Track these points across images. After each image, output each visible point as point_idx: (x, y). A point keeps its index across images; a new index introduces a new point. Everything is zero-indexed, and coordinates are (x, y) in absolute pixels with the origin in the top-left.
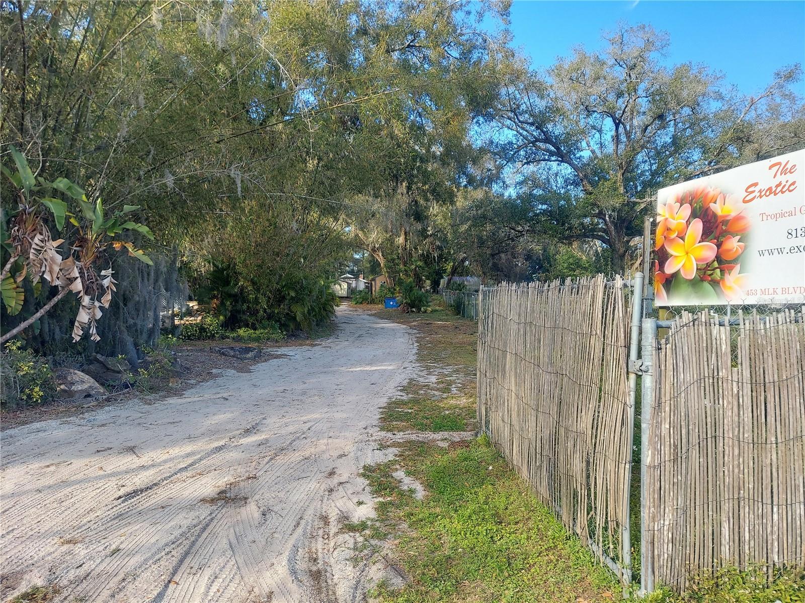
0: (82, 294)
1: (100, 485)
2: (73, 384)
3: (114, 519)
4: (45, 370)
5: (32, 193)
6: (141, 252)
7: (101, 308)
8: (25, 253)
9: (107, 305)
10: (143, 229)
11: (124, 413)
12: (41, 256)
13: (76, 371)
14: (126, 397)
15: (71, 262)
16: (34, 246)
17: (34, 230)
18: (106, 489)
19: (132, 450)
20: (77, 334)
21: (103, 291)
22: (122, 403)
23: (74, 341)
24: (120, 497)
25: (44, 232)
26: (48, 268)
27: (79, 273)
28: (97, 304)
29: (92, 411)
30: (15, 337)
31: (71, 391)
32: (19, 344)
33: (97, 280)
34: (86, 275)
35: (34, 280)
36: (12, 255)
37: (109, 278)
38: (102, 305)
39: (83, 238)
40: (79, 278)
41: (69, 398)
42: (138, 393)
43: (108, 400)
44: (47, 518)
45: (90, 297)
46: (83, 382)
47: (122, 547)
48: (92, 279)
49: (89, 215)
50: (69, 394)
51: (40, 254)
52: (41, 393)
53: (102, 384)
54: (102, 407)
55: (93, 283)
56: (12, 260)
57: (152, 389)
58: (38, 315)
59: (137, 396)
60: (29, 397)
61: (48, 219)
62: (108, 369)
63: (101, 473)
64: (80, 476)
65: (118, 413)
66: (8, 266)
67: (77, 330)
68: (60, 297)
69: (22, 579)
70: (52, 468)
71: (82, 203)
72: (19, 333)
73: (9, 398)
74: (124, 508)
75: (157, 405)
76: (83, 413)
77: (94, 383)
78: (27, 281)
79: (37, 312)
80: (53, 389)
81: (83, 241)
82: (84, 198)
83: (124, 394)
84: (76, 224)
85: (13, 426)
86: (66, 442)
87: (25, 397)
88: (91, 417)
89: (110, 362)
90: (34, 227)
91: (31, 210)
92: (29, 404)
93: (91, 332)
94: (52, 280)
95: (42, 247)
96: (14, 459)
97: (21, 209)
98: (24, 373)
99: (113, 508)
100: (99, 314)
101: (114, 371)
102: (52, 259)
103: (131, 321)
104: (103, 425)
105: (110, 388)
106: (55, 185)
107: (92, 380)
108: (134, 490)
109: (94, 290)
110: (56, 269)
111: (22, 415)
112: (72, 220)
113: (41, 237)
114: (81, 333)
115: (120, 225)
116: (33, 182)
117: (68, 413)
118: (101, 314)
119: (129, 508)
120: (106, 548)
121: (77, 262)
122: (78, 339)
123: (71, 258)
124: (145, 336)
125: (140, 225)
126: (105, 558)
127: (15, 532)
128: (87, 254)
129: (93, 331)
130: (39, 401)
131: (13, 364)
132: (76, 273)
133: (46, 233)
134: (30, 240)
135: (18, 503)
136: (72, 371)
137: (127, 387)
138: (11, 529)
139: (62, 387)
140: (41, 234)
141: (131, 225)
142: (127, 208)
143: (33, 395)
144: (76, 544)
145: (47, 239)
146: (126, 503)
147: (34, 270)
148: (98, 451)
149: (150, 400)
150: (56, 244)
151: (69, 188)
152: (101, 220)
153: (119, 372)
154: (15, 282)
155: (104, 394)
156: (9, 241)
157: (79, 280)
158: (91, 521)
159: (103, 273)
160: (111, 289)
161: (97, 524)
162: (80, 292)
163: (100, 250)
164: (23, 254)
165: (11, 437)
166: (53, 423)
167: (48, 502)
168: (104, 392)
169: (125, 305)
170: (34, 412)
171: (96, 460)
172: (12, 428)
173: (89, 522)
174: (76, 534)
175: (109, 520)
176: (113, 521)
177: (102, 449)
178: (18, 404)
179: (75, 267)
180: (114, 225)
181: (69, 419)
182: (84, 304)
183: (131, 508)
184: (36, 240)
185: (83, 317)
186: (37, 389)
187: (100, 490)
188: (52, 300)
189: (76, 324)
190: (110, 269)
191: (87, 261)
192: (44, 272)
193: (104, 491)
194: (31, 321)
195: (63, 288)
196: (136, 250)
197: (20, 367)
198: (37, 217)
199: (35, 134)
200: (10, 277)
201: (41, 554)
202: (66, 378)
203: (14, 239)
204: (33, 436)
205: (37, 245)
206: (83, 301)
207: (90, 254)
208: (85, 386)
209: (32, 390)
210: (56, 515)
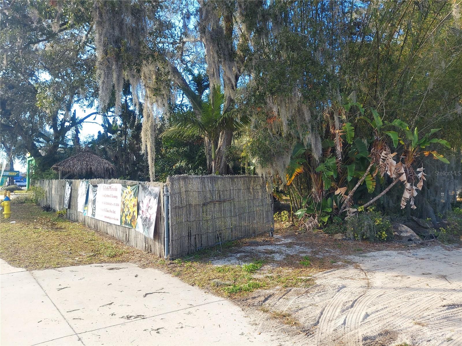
0: (406, 182)
1: (430, 295)
2: (402, 232)
3: (444, 318)
4: (387, 223)
5: (381, 129)
6: (442, 156)
7: (417, 190)
8: (377, 162)
9: (420, 189)
10: (444, 142)
11: (434, 254)
12: (385, 162)
13: (403, 225)
14: (433, 244)
15: (400, 164)
16: (382, 157)
17: (382, 149)
18: (434, 298)
19: (444, 277)
20: (403, 204)
21: (417, 180)
22: (431, 247)
23: (402, 208)
24: (444, 306)
25: (387, 150)
26: (389, 168)
27: (404, 170)
28: (414, 188)
29: (414, 249)
30: (371, 204)
31: (401, 236)
32: (373, 208)
33: (414, 174)
34: (408, 171)
35: (381, 175)
36: (371, 163)
37: (421, 173)
38: (417, 188)
39: (407, 151)
40: (404, 173)
41: (399, 239)
42: (440, 242)
43: (422, 244)
44: (403, 306)
45: (410, 184)
46: (407, 232)
47: (453, 338)
48: (411, 173)
49: (410, 138)
50: (400, 238)
51: (385, 161)
52: (386, 235)
53: (418, 234)
54: (419, 248)
55: (412, 175)
56: (371, 165)
57: (450, 241)
58: (383, 193)
59: (440, 244)
60: (380, 236)
61: (389, 142)
62: (420, 225)
63: (428, 287)
64: (416, 286)
65: (430, 253)
66: (369, 168)
67: (403, 202)
68: (394, 184)
69: (397, 336)
70: (399, 278)
71: (407, 131)
72: (373, 202)
73: (371, 236)
74: (449, 314)
75: (454, 252)
76: (409, 250)
77: (413, 233)
78: (378, 176)
79: (382, 191)
80: (392, 234)
81: (406, 153)
82: (408, 128)
83: (431, 242)
84: (403, 143)
85: (374, 251)
86: (403, 264)
87: (378, 236)
88: (414, 253)
89: (421, 221)
90: (382, 147)
91: (380, 138)
92: (380, 240)
93: (411, 204)
94: (391, 175)
95: (386, 158)
96: (378, 268)
97: (375, 139)
98: (378, 223)
99: (441, 311)
100: (415, 194)
101: (423, 227)
102: (391, 164)
103: (432, 198)
104: (422, 259)
105: (423, 237)
106: (393, 124)
107: (412, 231)
108: (453, 304)
109: (413, 180)
110: (393, 169)
111: (377, 246)
112: (401, 142)
113: (385, 152)
114: (405, 204)
115: (428, 141)
116: (381, 124)
117: (400, 248)
118: (417, 194)
119: (452, 314)
120: (443, 335)
121: (403, 165)
122: (404, 207)
123: (400, 163)
124: (440, 207)
125: (441, 140)
126: (444, 342)
127: (388, 309)
128: (408, 160)
129: (412, 203)
130: (385, 239)
131: (372, 219)
132: (403, 171)
133: (388, 150)
134: (380, 154)
135: (385, 293)
136: (401, 225)
137: (433, 238)
138: (385, 306)
139: (396, 233)
140: (385, 151)
141: (435, 141)
142: (433, 131)
143: (382, 235)
144: (424, 327)
145: (388, 153)
146: (449, 311)
147: (382, 170)
148: (423, 274)
149: (449, 248)
150: (393, 155)
151: (401, 124)
152: (417, 140)
153: (427, 228)
154: (372, 176)
155: (419, 240)
156: (370, 156)
157: (404, 174)
158: (429, 315)
159: (418, 170)
160: (423, 179)
161: (434, 318)
162: (405, 181)
163: (416, 156)
164: (376, 162)
165: (374, 256)
166: (394, 253)
167: (401, 297)
168: (419, 239)
169: (428, 188)
170: (382, 245)
171: (423, 279)
172: (373, 251)
173: (428, 315)
174: (422, 321)
175: (440, 318)
176: (443, 320)
177: (425, 273)
178: (375, 240)
179: (402, 168)
180: (424, 142)
181: (402, 252)
182: (407, 188)
183: (454, 315)
184: (383, 154)
185: (407, 195)
186: (384, 233)
187: (430, 298)
188: (390, 186)
189: (403, 199)
190: (422, 168)
191: (408, 164)
192: (387, 170)
193: (433, 299)
194: (379, 196)
195: (396, 179)
196: (438, 155)
197: (376, 220)
198: (383, 142)
199: (382, 99)
200: (370, 174)
201: (405, 326)
202: (397, 228)
203: (372, 154)
204: (384, 258)
205: (383, 157)
206: (407, 186)
207: (410, 159)
208: (408, 234)
209: (381, 233)
210: (407, 305)
